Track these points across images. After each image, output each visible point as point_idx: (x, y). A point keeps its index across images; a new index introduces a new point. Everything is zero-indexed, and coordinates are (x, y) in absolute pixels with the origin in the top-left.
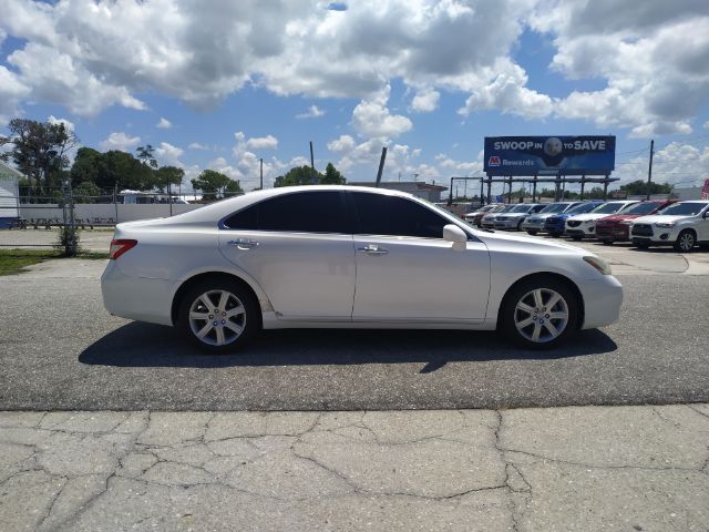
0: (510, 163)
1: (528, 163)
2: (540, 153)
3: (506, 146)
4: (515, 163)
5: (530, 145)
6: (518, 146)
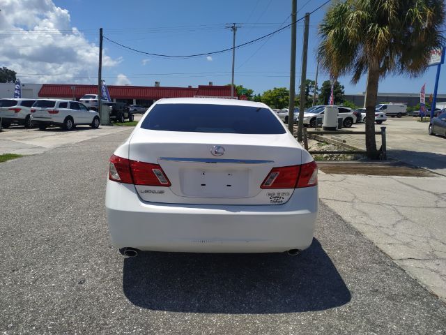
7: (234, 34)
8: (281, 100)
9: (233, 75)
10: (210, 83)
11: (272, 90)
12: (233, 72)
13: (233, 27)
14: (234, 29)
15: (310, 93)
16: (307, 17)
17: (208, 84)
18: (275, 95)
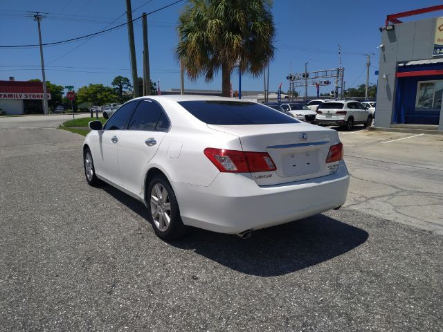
7: (39, 24)
8: (99, 96)
9: (43, 70)
10: (11, 78)
11: (88, 86)
12: (43, 66)
13: (35, 16)
14: (38, 18)
15: (123, 90)
16: (144, 16)
17: (8, 80)
18: (92, 92)
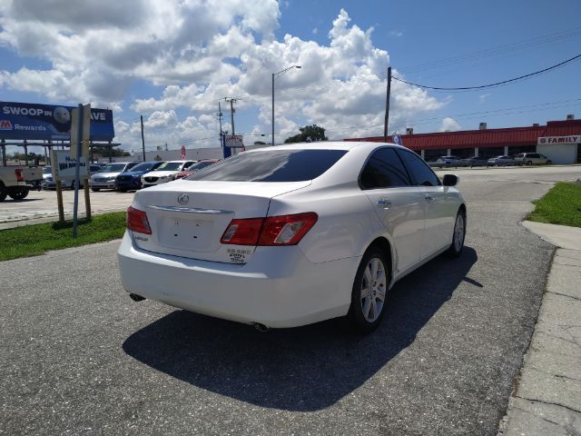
0: (22, 127)
1: (40, 128)
2: (50, 120)
3: (16, 111)
4: (27, 128)
5: (40, 112)
6: (28, 112)
10: (569, 116)
17: (565, 119)
